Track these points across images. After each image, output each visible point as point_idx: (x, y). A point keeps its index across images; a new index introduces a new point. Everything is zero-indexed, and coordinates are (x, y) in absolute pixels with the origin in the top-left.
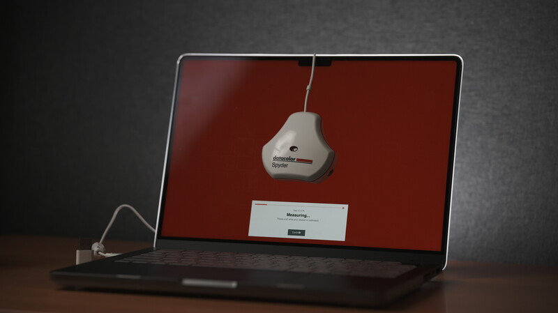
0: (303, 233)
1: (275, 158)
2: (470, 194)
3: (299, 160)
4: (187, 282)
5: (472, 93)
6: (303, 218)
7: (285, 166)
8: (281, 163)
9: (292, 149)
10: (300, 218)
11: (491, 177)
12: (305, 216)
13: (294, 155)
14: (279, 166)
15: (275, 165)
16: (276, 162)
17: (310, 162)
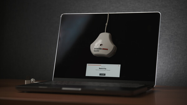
0: (105, 75)
1: (95, 48)
2: (164, 63)
3: (103, 49)
4: (64, 89)
5: (164, 28)
6: (105, 69)
7: (98, 51)
8: (97, 50)
9: (101, 45)
10: (104, 69)
11: (171, 57)
12: (106, 69)
13: (102, 47)
14: (96, 51)
15: (95, 51)
16: (95, 50)
17: (107, 49)
